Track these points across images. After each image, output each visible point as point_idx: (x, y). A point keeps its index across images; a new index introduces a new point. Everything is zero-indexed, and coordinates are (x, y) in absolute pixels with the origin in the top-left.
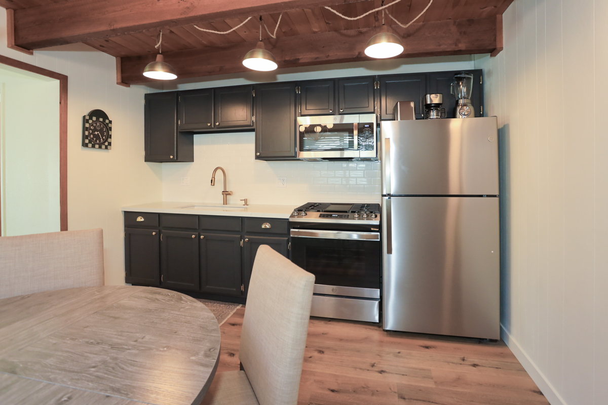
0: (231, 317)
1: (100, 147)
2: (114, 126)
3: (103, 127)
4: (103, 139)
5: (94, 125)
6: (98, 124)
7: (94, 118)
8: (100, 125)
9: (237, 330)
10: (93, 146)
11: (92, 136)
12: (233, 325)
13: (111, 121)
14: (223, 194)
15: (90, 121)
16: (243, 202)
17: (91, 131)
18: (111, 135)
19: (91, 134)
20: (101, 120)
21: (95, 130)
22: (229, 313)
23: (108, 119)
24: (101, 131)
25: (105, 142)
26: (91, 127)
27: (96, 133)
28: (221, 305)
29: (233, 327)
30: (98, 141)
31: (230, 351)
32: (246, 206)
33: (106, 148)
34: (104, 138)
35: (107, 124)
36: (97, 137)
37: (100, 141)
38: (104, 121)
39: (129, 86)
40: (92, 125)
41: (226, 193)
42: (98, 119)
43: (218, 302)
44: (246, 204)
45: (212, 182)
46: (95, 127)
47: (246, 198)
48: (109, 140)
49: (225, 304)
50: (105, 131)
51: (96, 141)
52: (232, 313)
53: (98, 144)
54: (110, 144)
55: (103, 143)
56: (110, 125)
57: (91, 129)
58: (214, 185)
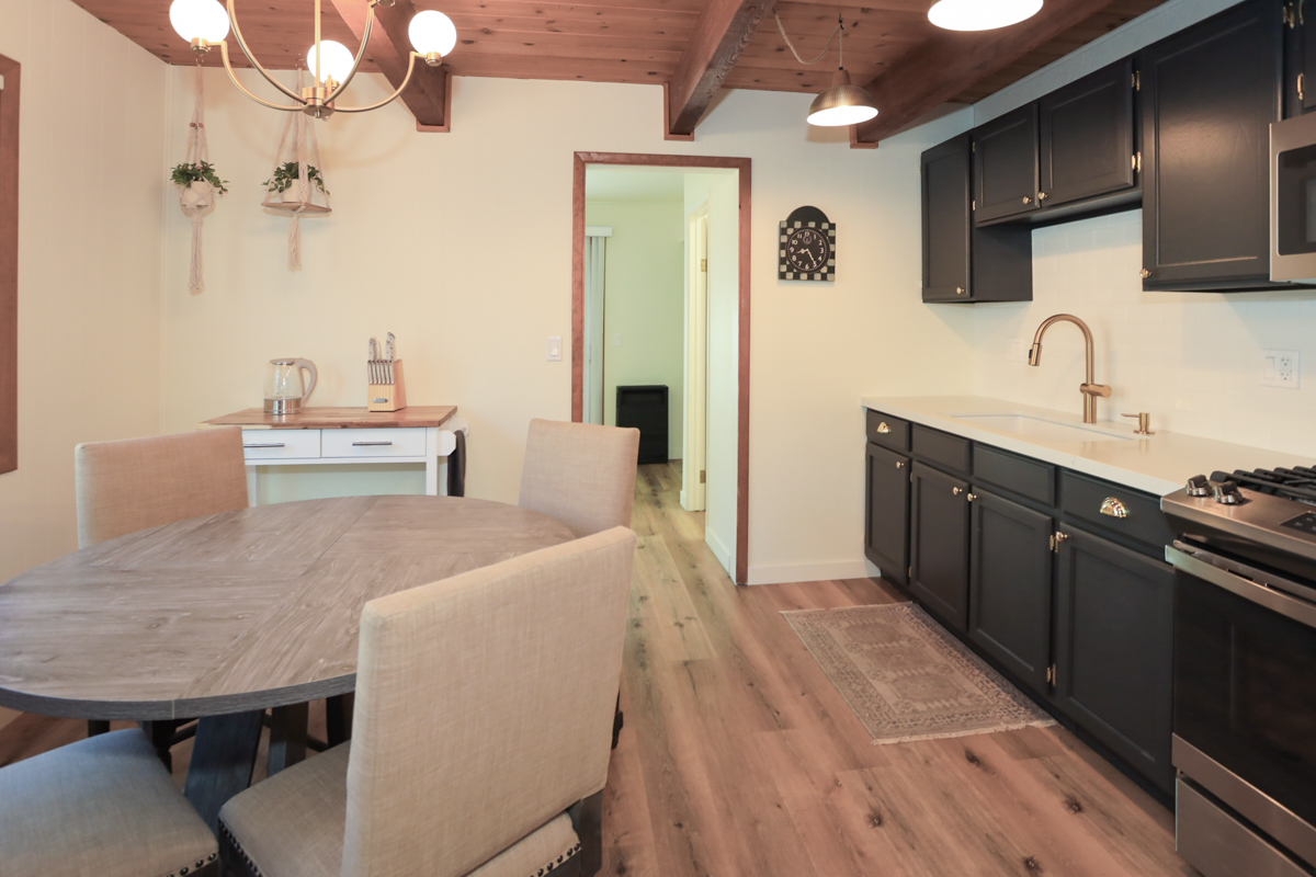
0: (990, 734)
1: (811, 278)
2: (838, 234)
3: (818, 238)
4: (818, 262)
5: (800, 236)
6: (807, 234)
7: (798, 225)
8: (812, 234)
9: (962, 776)
10: (796, 277)
11: (794, 258)
12: (972, 758)
13: (834, 225)
14: (1082, 391)
15: (790, 231)
16: (1135, 423)
17: (792, 250)
18: (833, 253)
19: (794, 253)
20: (812, 224)
21: (801, 245)
22: (998, 724)
23: (826, 220)
24: (814, 248)
25: (821, 267)
26: (793, 242)
27: (803, 251)
28: (1003, 695)
29: (964, 763)
30: (807, 267)
31: (883, 808)
32: (1142, 436)
33: (824, 277)
34: (820, 258)
35: (826, 231)
36: (805, 258)
37: (811, 266)
38: (818, 226)
39: (877, 146)
40: (795, 238)
41: (1091, 392)
42: (805, 226)
43: (1005, 682)
44: (1144, 428)
45: (1030, 357)
46: (800, 241)
47: (1144, 411)
48: (830, 262)
49: (1014, 698)
50: (823, 246)
51: (803, 266)
52: (1002, 727)
53: (805, 272)
54: (832, 270)
55: (818, 270)
56: (831, 233)
57: (793, 246)
58: (1036, 365)
